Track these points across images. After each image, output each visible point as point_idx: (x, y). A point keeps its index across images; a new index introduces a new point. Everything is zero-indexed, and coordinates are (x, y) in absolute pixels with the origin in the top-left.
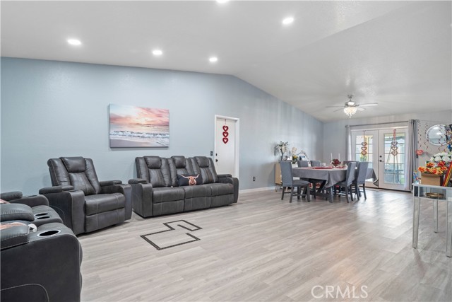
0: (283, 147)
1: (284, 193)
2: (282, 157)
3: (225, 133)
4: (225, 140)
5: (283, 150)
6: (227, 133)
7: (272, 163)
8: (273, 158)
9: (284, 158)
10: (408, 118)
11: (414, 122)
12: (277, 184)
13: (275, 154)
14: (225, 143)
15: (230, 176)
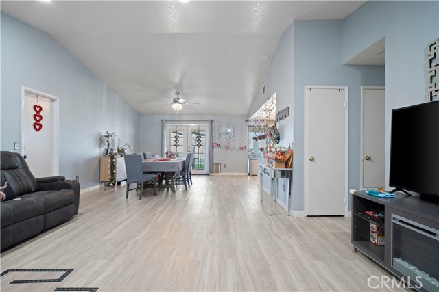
0: (110, 139)
1: (128, 190)
2: (107, 150)
3: (38, 117)
4: (38, 126)
5: (110, 142)
6: (41, 117)
7: (96, 157)
8: (98, 152)
9: (109, 151)
10: (207, 118)
11: (212, 121)
12: (102, 182)
13: (100, 147)
14: (37, 130)
15: (63, 179)
